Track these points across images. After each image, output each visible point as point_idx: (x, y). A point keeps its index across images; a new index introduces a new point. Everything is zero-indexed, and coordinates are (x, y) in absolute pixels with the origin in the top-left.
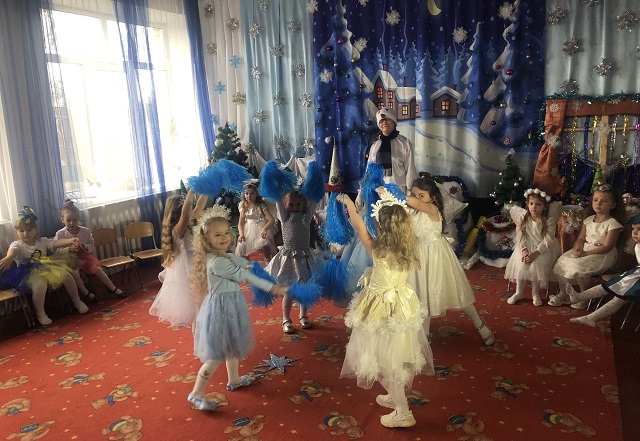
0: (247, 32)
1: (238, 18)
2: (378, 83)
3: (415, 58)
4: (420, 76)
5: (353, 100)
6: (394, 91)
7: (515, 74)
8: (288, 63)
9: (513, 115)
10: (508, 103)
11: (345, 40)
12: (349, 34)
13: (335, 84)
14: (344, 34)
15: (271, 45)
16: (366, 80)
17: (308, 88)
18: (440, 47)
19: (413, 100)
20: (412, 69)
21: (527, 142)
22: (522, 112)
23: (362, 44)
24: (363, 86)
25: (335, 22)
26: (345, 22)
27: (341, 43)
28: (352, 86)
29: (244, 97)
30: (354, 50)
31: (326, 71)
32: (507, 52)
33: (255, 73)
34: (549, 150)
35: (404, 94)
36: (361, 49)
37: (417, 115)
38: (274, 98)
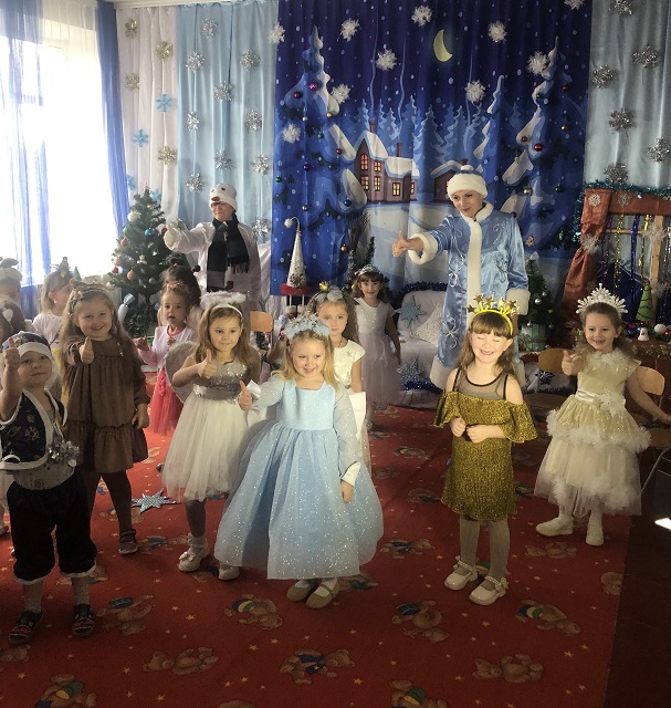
0: (184, 63)
1: (173, 41)
2: (363, 149)
3: (414, 118)
4: (418, 144)
5: (326, 170)
6: (383, 162)
7: (545, 150)
8: (239, 111)
9: (540, 205)
10: (534, 189)
11: (319, 85)
12: (326, 78)
13: (303, 145)
14: (318, 77)
15: (216, 85)
16: (346, 144)
17: (265, 148)
18: (448, 106)
19: (408, 177)
20: (409, 132)
21: (557, 243)
22: (553, 203)
23: (342, 93)
24: (341, 152)
25: (308, 59)
26: (321, 60)
27: (314, 90)
28: (327, 151)
29: (175, 153)
30: (332, 100)
31: (291, 127)
32: (536, 120)
33: (192, 121)
34: (585, 257)
35: (397, 167)
36: (341, 100)
37: (412, 197)
38: (217, 159)
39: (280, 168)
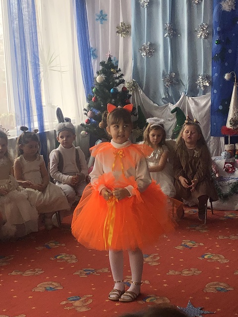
13: (237, 12)
39: (219, 33)
